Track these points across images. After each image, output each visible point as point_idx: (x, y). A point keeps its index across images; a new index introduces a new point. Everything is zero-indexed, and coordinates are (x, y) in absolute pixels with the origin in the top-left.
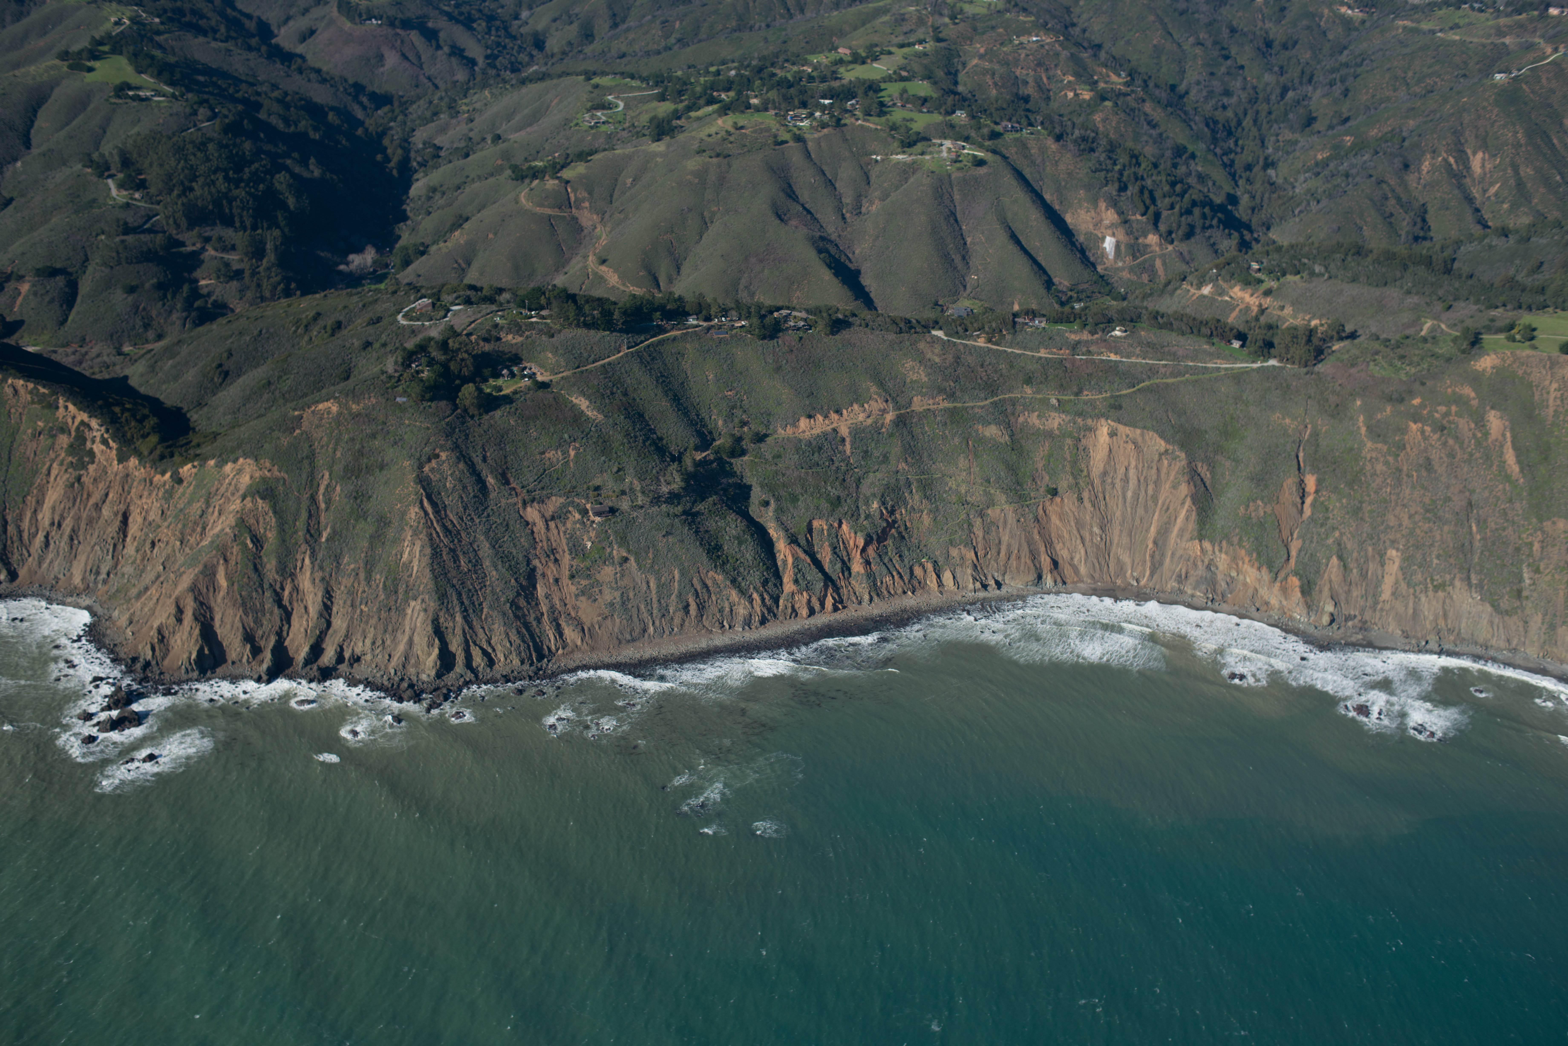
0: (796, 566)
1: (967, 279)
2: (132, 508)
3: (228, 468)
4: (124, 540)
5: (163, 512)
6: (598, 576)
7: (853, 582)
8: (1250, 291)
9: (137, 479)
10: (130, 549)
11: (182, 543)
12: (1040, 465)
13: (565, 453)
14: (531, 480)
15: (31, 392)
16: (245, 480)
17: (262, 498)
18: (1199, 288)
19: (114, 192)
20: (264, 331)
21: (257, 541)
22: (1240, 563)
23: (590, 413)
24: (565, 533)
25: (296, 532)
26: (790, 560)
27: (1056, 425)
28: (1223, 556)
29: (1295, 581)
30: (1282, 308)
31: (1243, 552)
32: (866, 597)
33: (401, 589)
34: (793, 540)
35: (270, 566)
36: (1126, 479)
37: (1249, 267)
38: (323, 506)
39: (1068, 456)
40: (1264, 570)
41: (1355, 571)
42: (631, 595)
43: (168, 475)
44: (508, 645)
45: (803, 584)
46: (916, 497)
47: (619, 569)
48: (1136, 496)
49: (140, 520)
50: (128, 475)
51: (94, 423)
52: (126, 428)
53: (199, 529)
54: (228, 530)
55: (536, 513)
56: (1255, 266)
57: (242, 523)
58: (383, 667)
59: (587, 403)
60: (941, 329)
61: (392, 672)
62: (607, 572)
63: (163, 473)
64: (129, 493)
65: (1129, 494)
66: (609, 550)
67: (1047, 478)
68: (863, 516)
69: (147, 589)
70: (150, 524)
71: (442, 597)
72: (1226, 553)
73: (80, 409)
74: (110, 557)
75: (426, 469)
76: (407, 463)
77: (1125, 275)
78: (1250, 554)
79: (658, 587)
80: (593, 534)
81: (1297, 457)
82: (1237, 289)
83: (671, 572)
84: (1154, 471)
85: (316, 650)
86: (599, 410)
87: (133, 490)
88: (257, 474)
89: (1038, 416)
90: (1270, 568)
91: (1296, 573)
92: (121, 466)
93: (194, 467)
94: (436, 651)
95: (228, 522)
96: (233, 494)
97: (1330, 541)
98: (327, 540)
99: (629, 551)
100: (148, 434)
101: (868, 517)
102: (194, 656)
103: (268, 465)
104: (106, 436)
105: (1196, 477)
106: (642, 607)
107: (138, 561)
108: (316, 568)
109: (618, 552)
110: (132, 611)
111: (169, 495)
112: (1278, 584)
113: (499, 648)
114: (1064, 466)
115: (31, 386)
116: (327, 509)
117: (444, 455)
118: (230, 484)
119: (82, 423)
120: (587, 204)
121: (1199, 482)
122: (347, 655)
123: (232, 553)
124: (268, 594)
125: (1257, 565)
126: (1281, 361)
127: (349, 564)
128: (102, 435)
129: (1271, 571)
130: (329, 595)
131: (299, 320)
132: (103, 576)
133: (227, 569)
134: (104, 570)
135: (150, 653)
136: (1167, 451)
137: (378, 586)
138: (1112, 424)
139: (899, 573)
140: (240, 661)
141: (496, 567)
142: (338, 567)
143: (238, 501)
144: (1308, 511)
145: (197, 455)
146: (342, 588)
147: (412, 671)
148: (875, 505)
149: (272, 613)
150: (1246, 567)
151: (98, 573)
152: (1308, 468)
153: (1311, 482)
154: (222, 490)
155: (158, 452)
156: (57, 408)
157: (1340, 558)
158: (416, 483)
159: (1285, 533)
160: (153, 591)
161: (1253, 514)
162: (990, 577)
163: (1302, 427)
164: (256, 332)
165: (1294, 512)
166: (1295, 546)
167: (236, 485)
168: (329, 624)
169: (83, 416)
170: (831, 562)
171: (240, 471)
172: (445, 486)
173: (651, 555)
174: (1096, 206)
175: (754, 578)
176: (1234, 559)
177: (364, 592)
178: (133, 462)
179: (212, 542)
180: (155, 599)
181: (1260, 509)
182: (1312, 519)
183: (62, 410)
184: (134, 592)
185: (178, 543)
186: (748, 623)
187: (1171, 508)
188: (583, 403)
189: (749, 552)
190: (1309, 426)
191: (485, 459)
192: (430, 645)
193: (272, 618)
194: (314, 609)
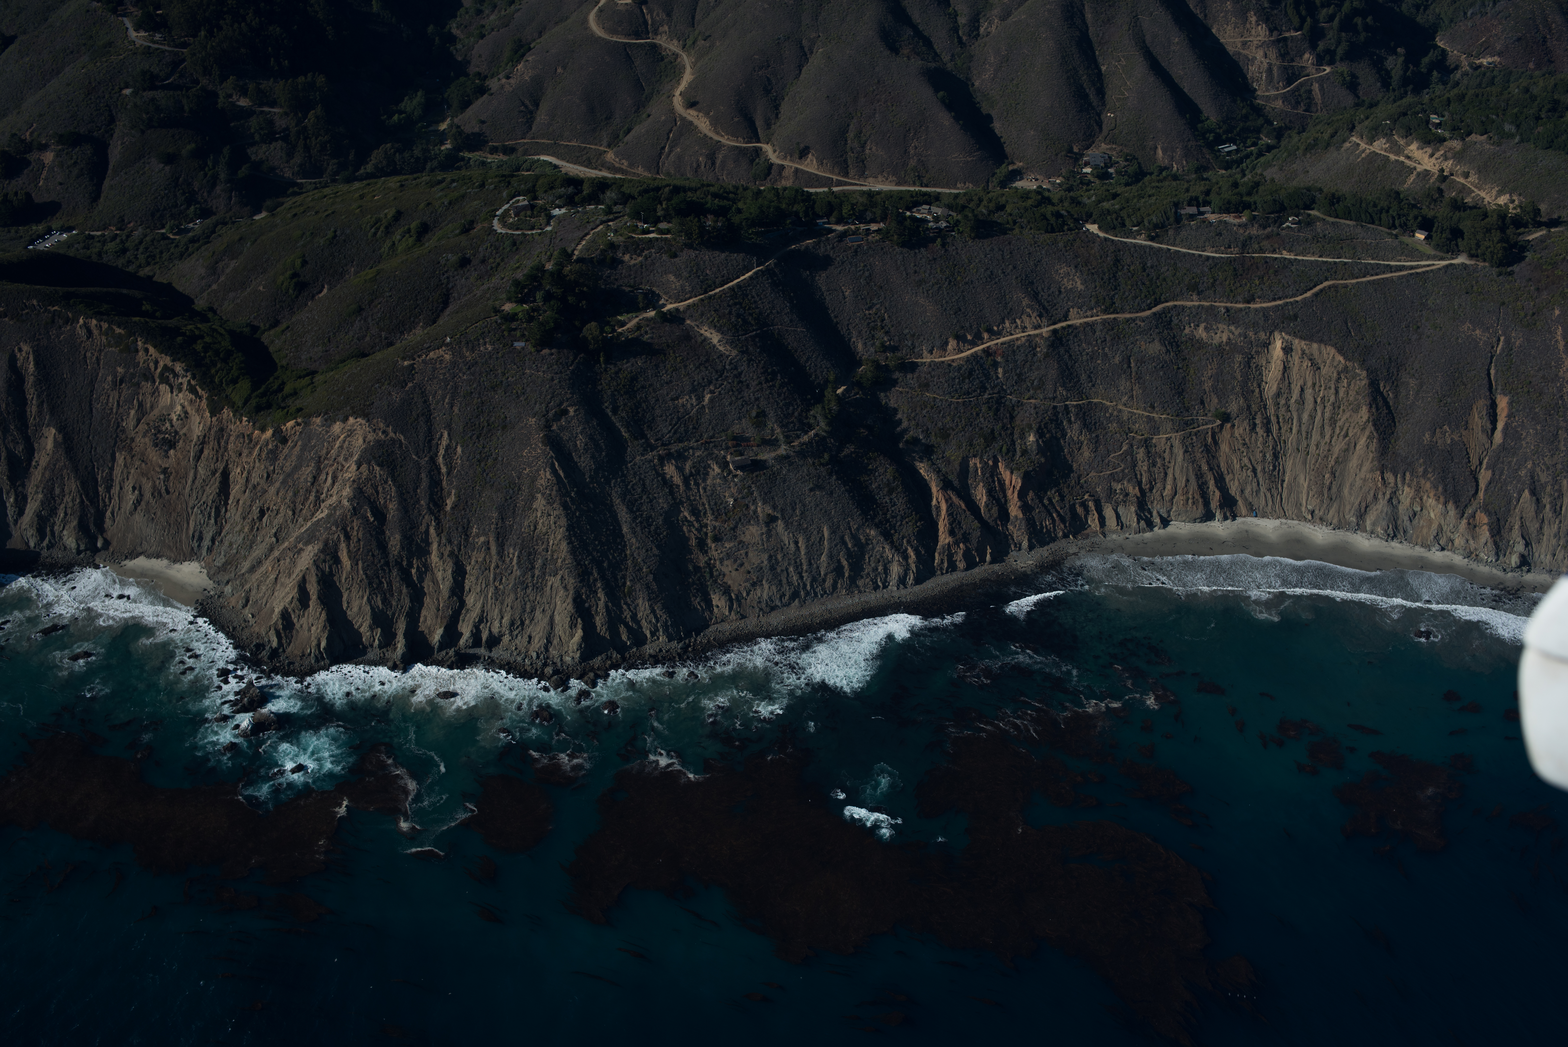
0: (950, 514)
1: (1103, 117)
2: (230, 466)
3: (337, 427)
4: (226, 504)
5: (268, 476)
6: (742, 538)
7: (1010, 527)
8: (1429, 150)
9: (234, 434)
10: (234, 514)
11: (294, 514)
12: (1208, 385)
13: (700, 398)
14: (665, 431)
15: (106, 334)
16: (358, 443)
17: (379, 465)
18: (1371, 141)
19: (133, 34)
20: (338, 233)
21: (380, 515)
22: (1425, 498)
23: (721, 348)
24: (705, 489)
25: (418, 501)
26: (944, 507)
27: (1225, 339)
28: (1406, 489)
29: (1483, 518)
30: (1466, 175)
31: (1428, 485)
32: (1025, 544)
33: (538, 564)
34: (946, 485)
35: (395, 541)
36: (1301, 401)
37: (1428, 121)
38: (444, 470)
39: (1238, 375)
40: (1451, 506)
41: (1548, 506)
42: (779, 557)
43: (269, 433)
44: (654, 621)
45: (959, 536)
46: (1076, 426)
47: (764, 530)
48: (1312, 417)
49: (241, 481)
50: (222, 430)
51: (178, 367)
52: (213, 371)
53: (312, 498)
54: (345, 503)
55: (673, 468)
56: (1435, 119)
57: (359, 493)
58: (523, 650)
59: (720, 336)
60: (1094, 223)
61: (534, 655)
62: (753, 533)
63: (263, 430)
64: (226, 449)
65: (1305, 417)
66: (753, 508)
67: (1215, 400)
68: (1019, 453)
69: (260, 563)
70: (254, 487)
71: (583, 575)
72: (1409, 486)
73: (161, 353)
74: (212, 521)
75: (555, 427)
76: (532, 421)
77: (1279, 104)
78: (1436, 487)
79: (807, 547)
80: (734, 490)
81: (1489, 374)
82: (1414, 147)
83: (820, 531)
84: (1333, 391)
85: (451, 635)
86: (731, 343)
87: (231, 446)
88: (371, 437)
89: (1206, 328)
90: (1457, 503)
91: (1486, 509)
92: (214, 419)
93: (298, 424)
94: (579, 633)
95: (345, 493)
96: (346, 460)
97: (1523, 473)
98: (452, 508)
99: (774, 507)
100: (238, 377)
101: (1024, 452)
102: (323, 644)
103: (382, 425)
104: (193, 382)
105: (1379, 399)
106: (791, 569)
107: (246, 530)
108: (444, 541)
109: (762, 509)
110: (247, 587)
111: (273, 456)
112: (1464, 521)
113: (644, 623)
114: (1233, 388)
115: (105, 326)
116: (449, 473)
117: (571, 410)
118: (341, 447)
119: (166, 367)
120: (666, 28)
121: (1381, 404)
122: (485, 636)
123: (352, 528)
124: (395, 572)
125: (1442, 499)
126: (1471, 256)
127: (478, 535)
128: (189, 382)
129: (1457, 507)
130: (459, 573)
131: (378, 220)
132: (206, 543)
133: (348, 546)
134: (207, 537)
135: (276, 639)
136: (1346, 367)
137: (512, 559)
138: (1286, 337)
139: (1059, 515)
140: (372, 646)
141: (634, 533)
142: (466, 540)
143: (354, 467)
144: (1498, 436)
145: (300, 410)
146: (473, 562)
147: (553, 652)
148: (1032, 438)
149: (401, 592)
150: (1431, 502)
151: (201, 539)
152: (1500, 387)
153: (1503, 403)
154: (333, 452)
155: (253, 402)
156: (137, 351)
157: (1533, 492)
158: (545, 445)
159: (1475, 461)
160: (267, 565)
161: (1439, 442)
162: (1155, 513)
163: (1495, 339)
164: (330, 234)
165: (1483, 438)
166: (1484, 476)
167: (348, 449)
168: (462, 603)
169: (165, 360)
170: (987, 505)
171: (351, 433)
172: (576, 445)
173: (798, 512)
174: (1245, 20)
175: (908, 529)
176: (1418, 490)
177: (497, 566)
178: (227, 413)
179: (329, 516)
180: (273, 577)
181: (1447, 437)
182: (1503, 447)
183: (141, 353)
184: (246, 565)
185: (290, 513)
186: (902, 581)
187: (1350, 434)
188: (715, 338)
189: (899, 503)
190: (1502, 338)
191: (615, 411)
192: (573, 625)
193: (402, 599)
194: (445, 587)
